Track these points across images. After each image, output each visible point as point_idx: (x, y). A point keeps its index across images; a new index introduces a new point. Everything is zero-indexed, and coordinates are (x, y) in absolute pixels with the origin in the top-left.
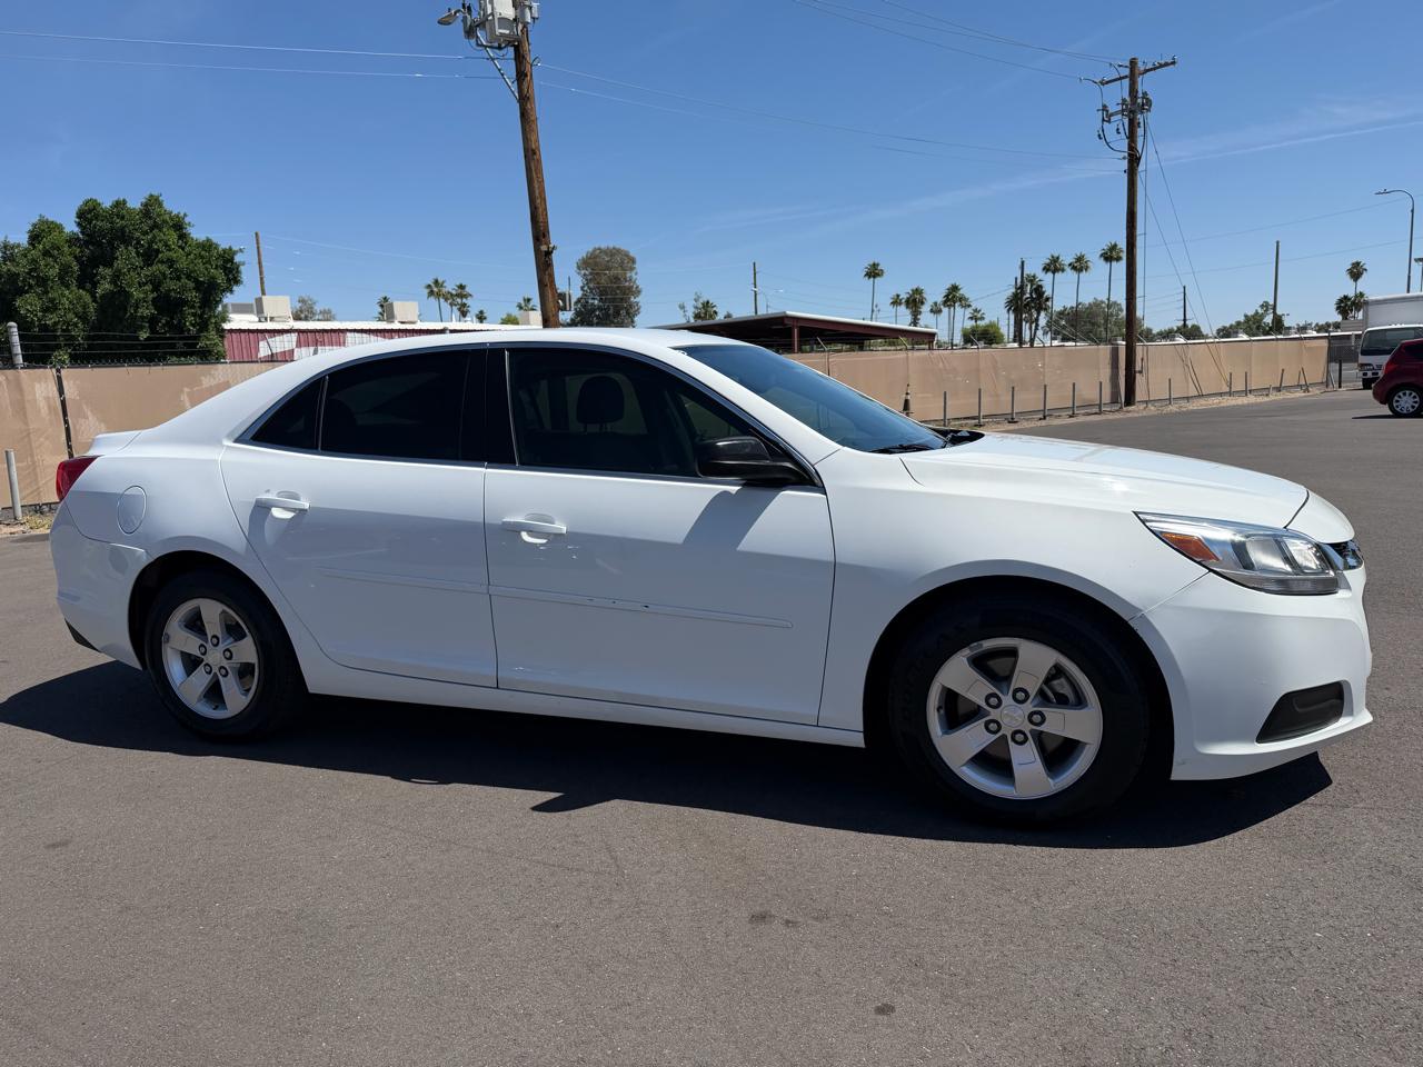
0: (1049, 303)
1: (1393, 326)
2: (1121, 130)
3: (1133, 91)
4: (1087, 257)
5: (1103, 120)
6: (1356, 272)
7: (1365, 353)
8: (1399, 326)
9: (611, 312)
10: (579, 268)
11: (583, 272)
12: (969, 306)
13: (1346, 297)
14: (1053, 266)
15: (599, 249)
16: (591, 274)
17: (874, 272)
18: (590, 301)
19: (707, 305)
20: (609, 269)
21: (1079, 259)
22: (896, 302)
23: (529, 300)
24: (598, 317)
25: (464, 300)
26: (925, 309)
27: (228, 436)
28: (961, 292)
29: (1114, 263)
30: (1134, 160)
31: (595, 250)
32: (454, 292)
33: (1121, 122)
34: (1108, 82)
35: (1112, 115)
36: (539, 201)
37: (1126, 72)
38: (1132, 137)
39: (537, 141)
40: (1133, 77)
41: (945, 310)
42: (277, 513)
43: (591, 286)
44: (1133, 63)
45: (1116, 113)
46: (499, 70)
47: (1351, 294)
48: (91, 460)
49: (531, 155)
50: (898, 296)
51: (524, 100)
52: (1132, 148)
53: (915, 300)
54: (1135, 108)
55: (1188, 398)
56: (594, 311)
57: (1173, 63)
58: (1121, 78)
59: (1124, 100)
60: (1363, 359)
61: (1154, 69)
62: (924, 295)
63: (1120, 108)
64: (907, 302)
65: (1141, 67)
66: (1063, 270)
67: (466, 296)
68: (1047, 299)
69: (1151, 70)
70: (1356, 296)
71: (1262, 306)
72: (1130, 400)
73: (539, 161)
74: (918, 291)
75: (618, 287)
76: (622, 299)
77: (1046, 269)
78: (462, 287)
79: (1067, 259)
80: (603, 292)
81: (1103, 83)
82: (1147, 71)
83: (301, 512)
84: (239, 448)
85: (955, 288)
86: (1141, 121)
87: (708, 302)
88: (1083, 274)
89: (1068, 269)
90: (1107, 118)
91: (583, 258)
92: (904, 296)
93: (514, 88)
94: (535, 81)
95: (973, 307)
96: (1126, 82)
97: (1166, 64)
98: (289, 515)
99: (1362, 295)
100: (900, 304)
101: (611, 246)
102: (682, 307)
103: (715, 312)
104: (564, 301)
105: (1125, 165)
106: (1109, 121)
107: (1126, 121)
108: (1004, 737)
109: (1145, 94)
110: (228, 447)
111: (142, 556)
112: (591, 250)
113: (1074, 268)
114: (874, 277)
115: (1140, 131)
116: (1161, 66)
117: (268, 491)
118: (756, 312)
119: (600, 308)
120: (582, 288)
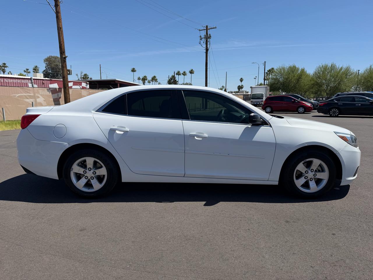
0: (178, 83)
1: (257, 93)
2: (204, 42)
3: (207, 33)
4: (186, 72)
5: (200, 39)
6: (241, 80)
7: (252, 99)
8: (258, 93)
9: (55, 75)
10: (44, 61)
11: (46, 63)
12: (157, 82)
13: (239, 86)
14: (178, 74)
15: (51, 56)
16: (48, 63)
17: (133, 70)
18: (48, 71)
19: (85, 75)
20: (55, 62)
21: (184, 72)
22: (139, 79)
23: (28, 69)
24: (51, 76)
25: (5, 68)
26: (146, 81)
27: (93, 110)
28: (156, 78)
29: (192, 74)
30: (207, 50)
31: (50, 56)
32: (2, 65)
33: (204, 40)
34: (201, 30)
35: (202, 38)
36: (62, 43)
37: (205, 28)
38: (207, 44)
39: (62, 25)
40: (207, 30)
41: (151, 82)
42: (117, 132)
43: (49, 67)
44: (207, 26)
45: (203, 38)
46: (48, 3)
47: (240, 85)
48: (37, 116)
49: (60, 29)
50: (139, 77)
51: (57, 13)
52: (207, 47)
53: (145, 79)
54: (207, 37)
55: (217, 108)
56: (50, 74)
57: (216, 28)
58: (204, 30)
59: (205, 35)
60: (252, 100)
61: (212, 29)
62: (147, 78)
63: (204, 37)
64: (143, 79)
65: (209, 28)
66: (181, 75)
67: (6, 67)
68: (177, 82)
69: (211, 29)
70: (241, 86)
71: (222, 87)
72: (206, 108)
73: (62, 31)
74: (145, 77)
75: (58, 68)
76: (59, 71)
77: (177, 74)
78: (4, 64)
79: (181, 72)
80: (52, 69)
81: (200, 30)
82: (210, 29)
83: (126, 132)
84: (97, 113)
85: (155, 77)
86: (209, 41)
87: (86, 74)
88: (185, 76)
89: (182, 75)
90: (201, 39)
91: (46, 59)
92: (141, 78)
93: (54, 9)
94: (61, 7)
95: (159, 82)
96: (205, 31)
97: (214, 28)
98: (122, 133)
99: (242, 85)
100: (140, 79)
101: (55, 56)
102: (77, 75)
103: (88, 77)
104: (69, 72)
105: (205, 51)
106: (201, 40)
107: (205, 40)
108: (308, 180)
109: (210, 34)
110: (94, 113)
111: (67, 145)
112: (49, 56)
113: (183, 74)
114: (134, 72)
115: (208, 43)
116: (213, 28)
117: (114, 126)
118: (101, 79)
119: (51, 73)
120: (46, 67)
